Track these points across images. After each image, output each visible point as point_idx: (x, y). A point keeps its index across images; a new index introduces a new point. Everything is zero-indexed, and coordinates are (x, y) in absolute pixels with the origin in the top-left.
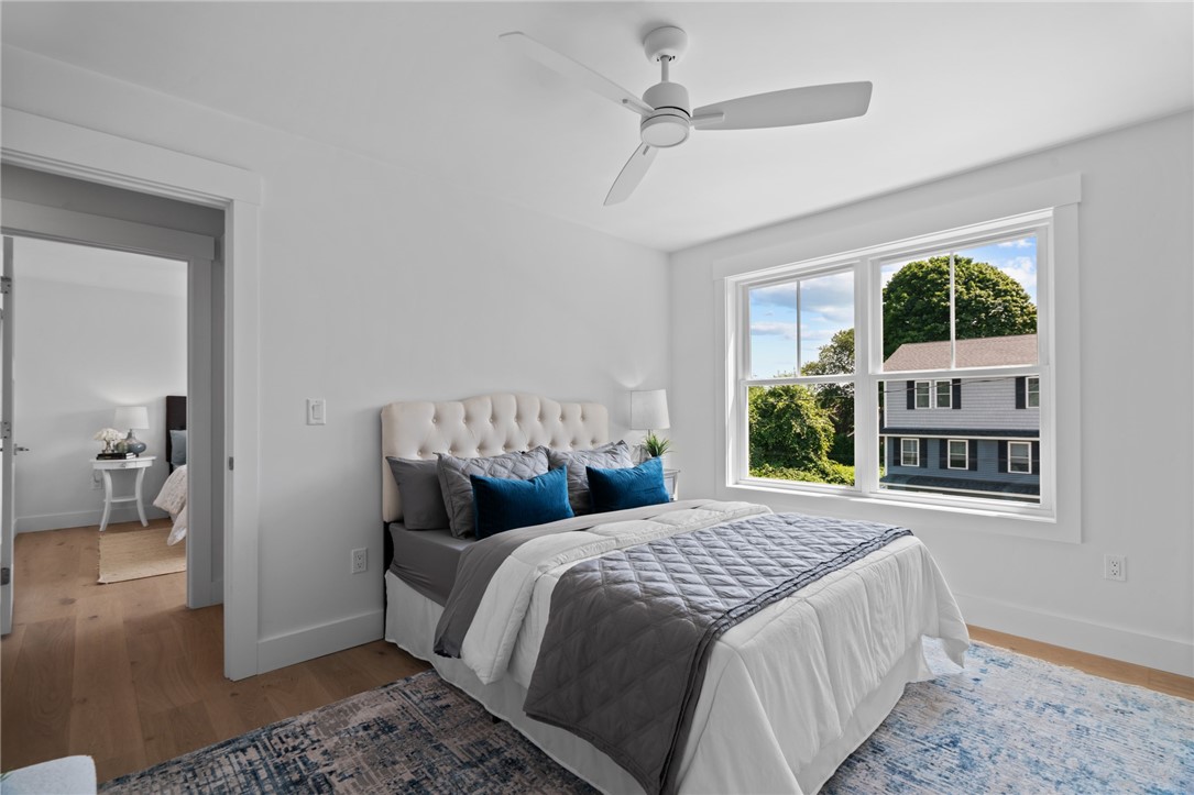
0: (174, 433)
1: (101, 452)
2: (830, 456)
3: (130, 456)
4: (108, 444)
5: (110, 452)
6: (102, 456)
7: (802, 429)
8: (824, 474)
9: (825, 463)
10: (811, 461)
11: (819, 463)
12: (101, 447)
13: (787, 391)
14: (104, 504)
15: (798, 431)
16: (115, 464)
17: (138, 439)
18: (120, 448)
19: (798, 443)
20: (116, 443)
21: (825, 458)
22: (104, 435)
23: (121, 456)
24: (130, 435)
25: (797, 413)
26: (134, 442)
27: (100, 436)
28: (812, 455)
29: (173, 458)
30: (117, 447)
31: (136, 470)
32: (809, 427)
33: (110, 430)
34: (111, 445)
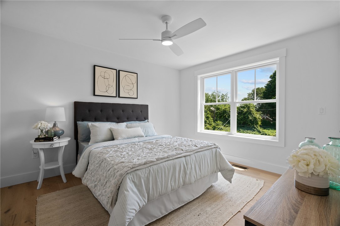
0: (79, 123)
1: (37, 137)
2: (261, 126)
3: (56, 140)
4: (42, 131)
5: (43, 136)
6: (38, 139)
7: (252, 118)
8: (259, 132)
9: (259, 128)
10: (255, 128)
11: (258, 129)
12: (37, 133)
13: (247, 106)
14: (40, 169)
15: (251, 119)
16: (46, 145)
17: (60, 126)
18: (49, 134)
19: (250, 122)
20: (47, 130)
21: (259, 127)
22: (39, 125)
23: (50, 139)
24: (55, 125)
25: (250, 113)
26: (57, 129)
27: (37, 126)
28: (255, 126)
29: (79, 138)
30: (47, 132)
31: (58, 148)
32: (254, 117)
33: (43, 122)
34: (44, 132)
